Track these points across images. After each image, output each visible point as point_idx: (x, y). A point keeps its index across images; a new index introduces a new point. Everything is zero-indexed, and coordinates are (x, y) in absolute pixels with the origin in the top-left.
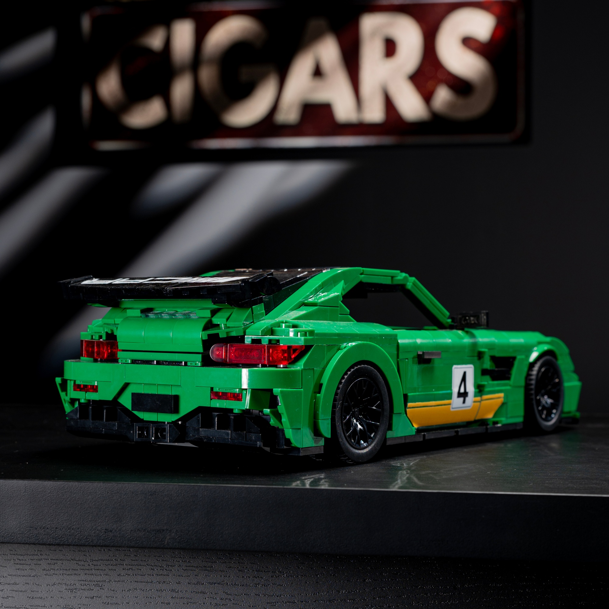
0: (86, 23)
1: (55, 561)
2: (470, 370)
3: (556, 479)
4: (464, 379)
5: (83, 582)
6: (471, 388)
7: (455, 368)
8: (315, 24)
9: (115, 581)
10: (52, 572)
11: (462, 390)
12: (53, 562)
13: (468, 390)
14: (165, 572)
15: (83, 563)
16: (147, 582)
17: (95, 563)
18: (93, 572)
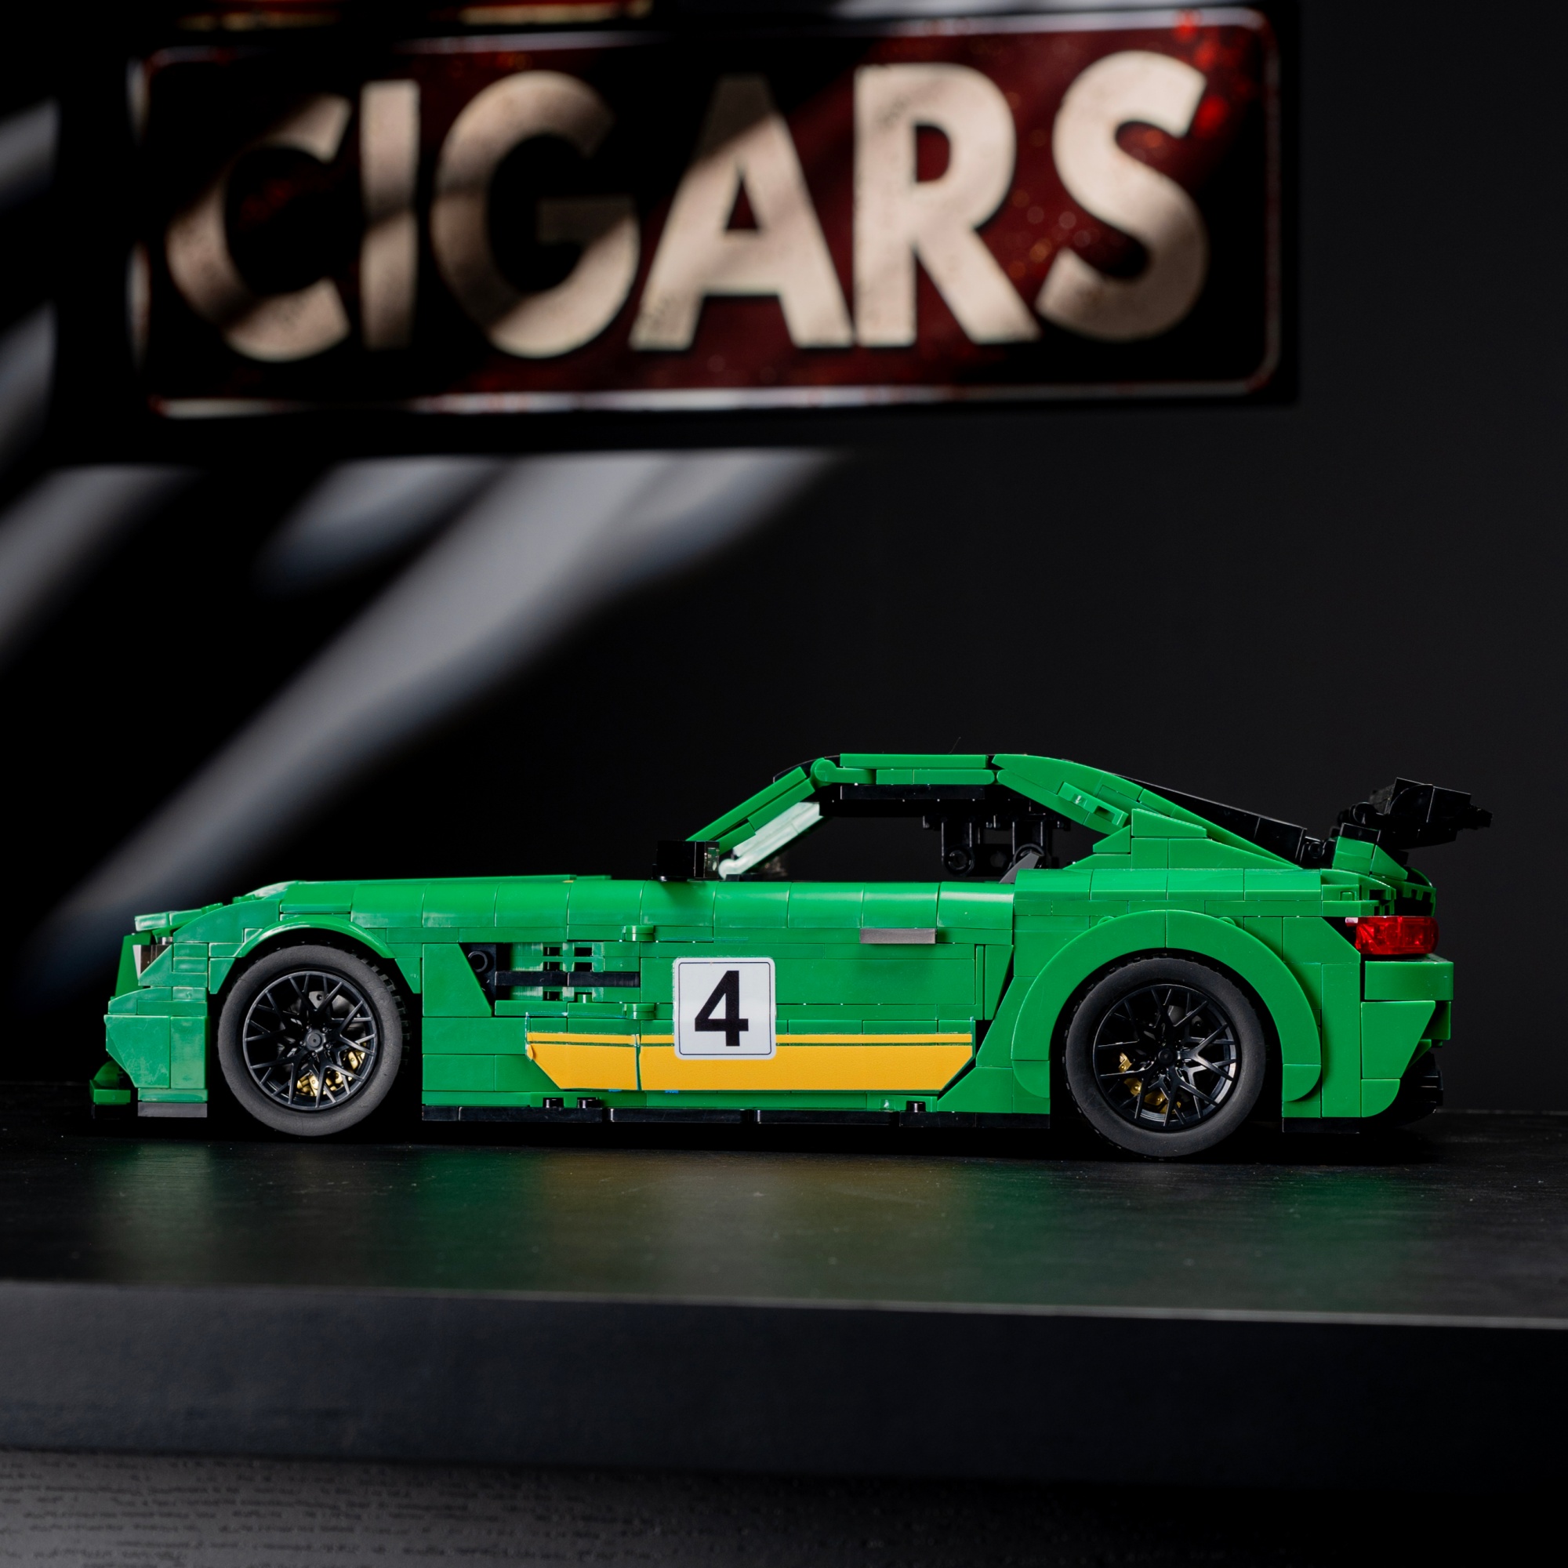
0: (138, 87)
1: (57, 1494)
5: (130, 1549)
8: (732, 89)
9: (214, 1545)
10: (49, 1520)
12: (51, 1494)
14: (344, 1522)
15: (127, 1497)
16: (297, 1548)
17: (161, 1497)
18: (157, 1520)
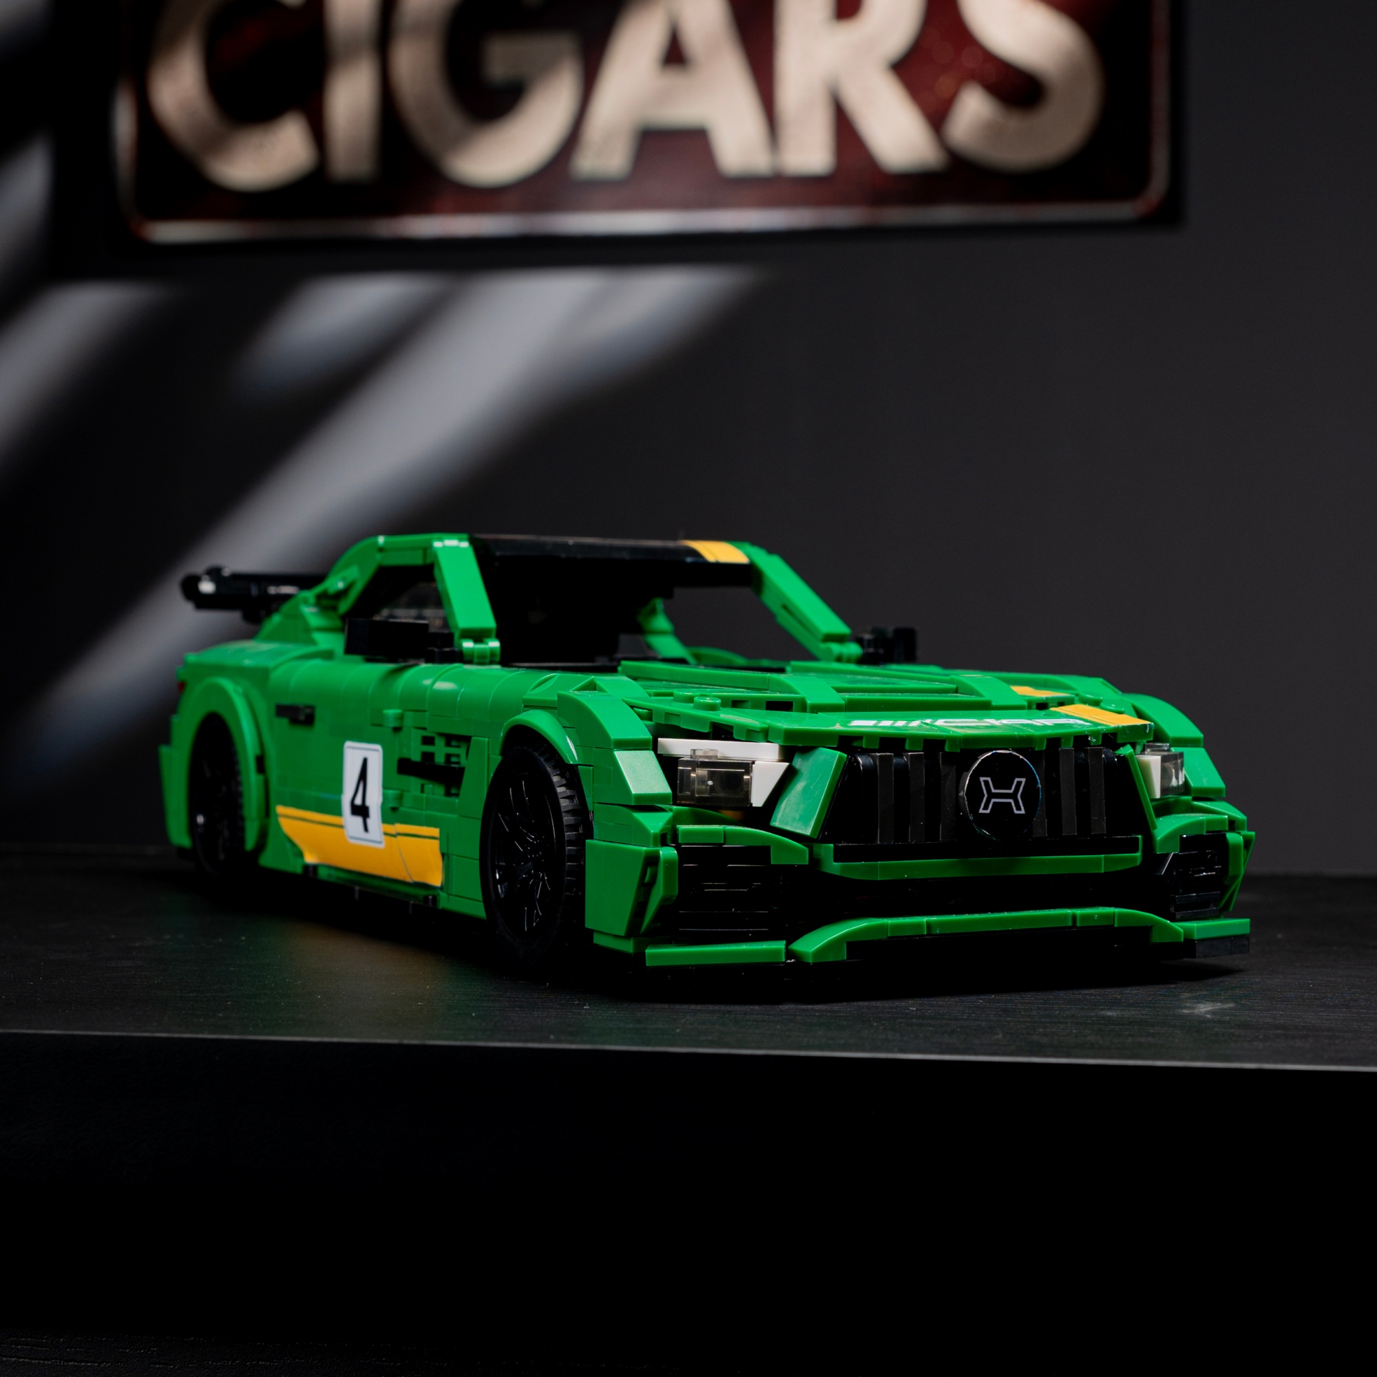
2: (375, 755)
3: (1067, 1023)
4: (363, 776)
6: (374, 799)
7: (349, 747)
11: (358, 801)
13: (368, 803)
